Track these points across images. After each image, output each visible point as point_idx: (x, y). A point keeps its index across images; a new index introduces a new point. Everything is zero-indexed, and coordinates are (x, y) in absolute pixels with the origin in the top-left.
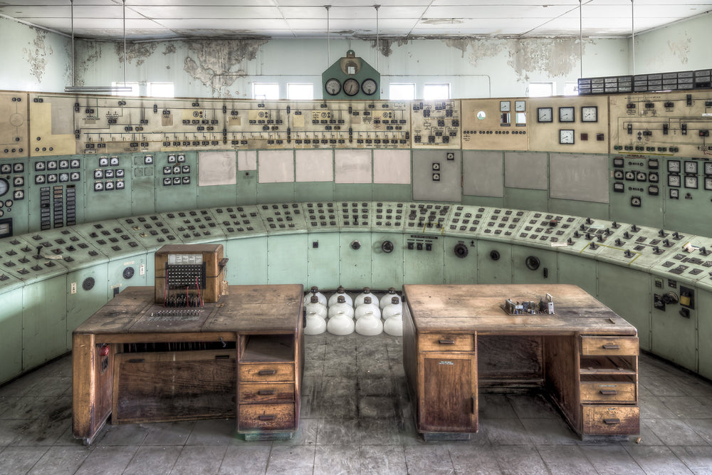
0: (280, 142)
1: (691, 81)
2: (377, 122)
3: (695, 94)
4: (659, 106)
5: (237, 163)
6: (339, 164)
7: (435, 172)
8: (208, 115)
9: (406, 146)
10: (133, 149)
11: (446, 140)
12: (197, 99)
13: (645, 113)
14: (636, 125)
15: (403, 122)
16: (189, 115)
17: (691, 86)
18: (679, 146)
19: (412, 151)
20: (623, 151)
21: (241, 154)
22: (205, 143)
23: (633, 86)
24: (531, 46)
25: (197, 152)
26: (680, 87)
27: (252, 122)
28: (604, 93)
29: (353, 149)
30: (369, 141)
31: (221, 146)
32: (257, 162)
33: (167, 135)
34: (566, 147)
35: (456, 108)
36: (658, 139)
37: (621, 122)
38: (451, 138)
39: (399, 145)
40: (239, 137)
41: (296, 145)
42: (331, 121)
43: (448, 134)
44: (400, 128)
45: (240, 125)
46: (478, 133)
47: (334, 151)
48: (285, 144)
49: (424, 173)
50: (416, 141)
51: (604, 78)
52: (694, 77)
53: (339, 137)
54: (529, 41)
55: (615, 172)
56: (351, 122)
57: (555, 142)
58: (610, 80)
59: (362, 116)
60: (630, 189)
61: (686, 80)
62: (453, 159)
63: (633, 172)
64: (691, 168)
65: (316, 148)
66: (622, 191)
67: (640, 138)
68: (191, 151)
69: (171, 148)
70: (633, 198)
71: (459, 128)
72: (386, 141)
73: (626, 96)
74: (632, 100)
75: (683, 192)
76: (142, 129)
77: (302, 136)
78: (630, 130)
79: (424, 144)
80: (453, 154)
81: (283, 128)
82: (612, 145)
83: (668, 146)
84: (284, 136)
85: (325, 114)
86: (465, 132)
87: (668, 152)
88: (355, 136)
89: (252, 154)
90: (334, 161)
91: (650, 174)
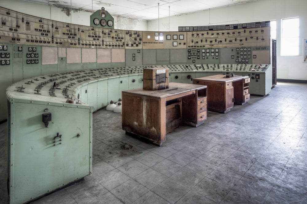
0: (75, 44)
1: (208, 28)
2: (113, 38)
3: (209, 32)
4: (200, 35)
5: (58, 53)
6: (99, 55)
7: (133, 57)
8: (46, 28)
9: (123, 47)
10: (13, 41)
11: (137, 45)
12: (41, 18)
13: (197, 37)
14: (194, 40)
15: (122, 38)
16: (37, 26)
17: (208, 30)
18: (205, 45)
19: (125, 50)
20: (191, 47)
21: (60, 49)
22: (45, 42)
23: (193, 29)
24: (122, 20)
25: (41, 46)
26: (206, 30)
27: (64, 34)
28: (186, 31)
29: (104, 48)
30: (110, 46)
31: (51, 44)
32: (66, 53)
33: (28, 36)
34: (175, 47)
35: (141, 34)
36: (200, 44)
37: (190, 39)
38: (139, 45)
39: (121, 47)
40: (59, 41)
41: (82, 46)
42: (95, 37)
43: (138, 43)
44: (121, 41)
45: (59, 34)
46: (148, 43)
47: (97, 49)
48: (77, 46)
49: (130, 57)
50: (127, 46)
51: (186, 27)
52: (209, 27)
53: (99, 44)
54: (121, 18)
55: (189, 53)
56: (103, 37)
57: (172, 46)
58: (187, 27)
59: (107, 35)
60: (192, 58)
61: (207, 28)
62: (139, 52)
63: (193, 53)
64: (208, 51)
65: (90, 48)
66: (190, 59)
67: (195, 44)
68: (39, 46)
69: (30, 43)
70: (193, 60)
71: (141, 41)
72: (116, 46)
73: (192, 32)
74: (193, 33)
75: (206, 57)
76: (17, 30)
77: (84, 42)
78: (192, 42)
79: (130, 47)
80: (140, 50)
81: (77, 37)
82: (188, 46)
83: (202, 45)
84: (77, 42)
85: (93, 33)
86: (144, 43)
87: (202, 47)
88: (105, 43)
89: (64, 49)
90: (97, 53)
91: (198, 53)
